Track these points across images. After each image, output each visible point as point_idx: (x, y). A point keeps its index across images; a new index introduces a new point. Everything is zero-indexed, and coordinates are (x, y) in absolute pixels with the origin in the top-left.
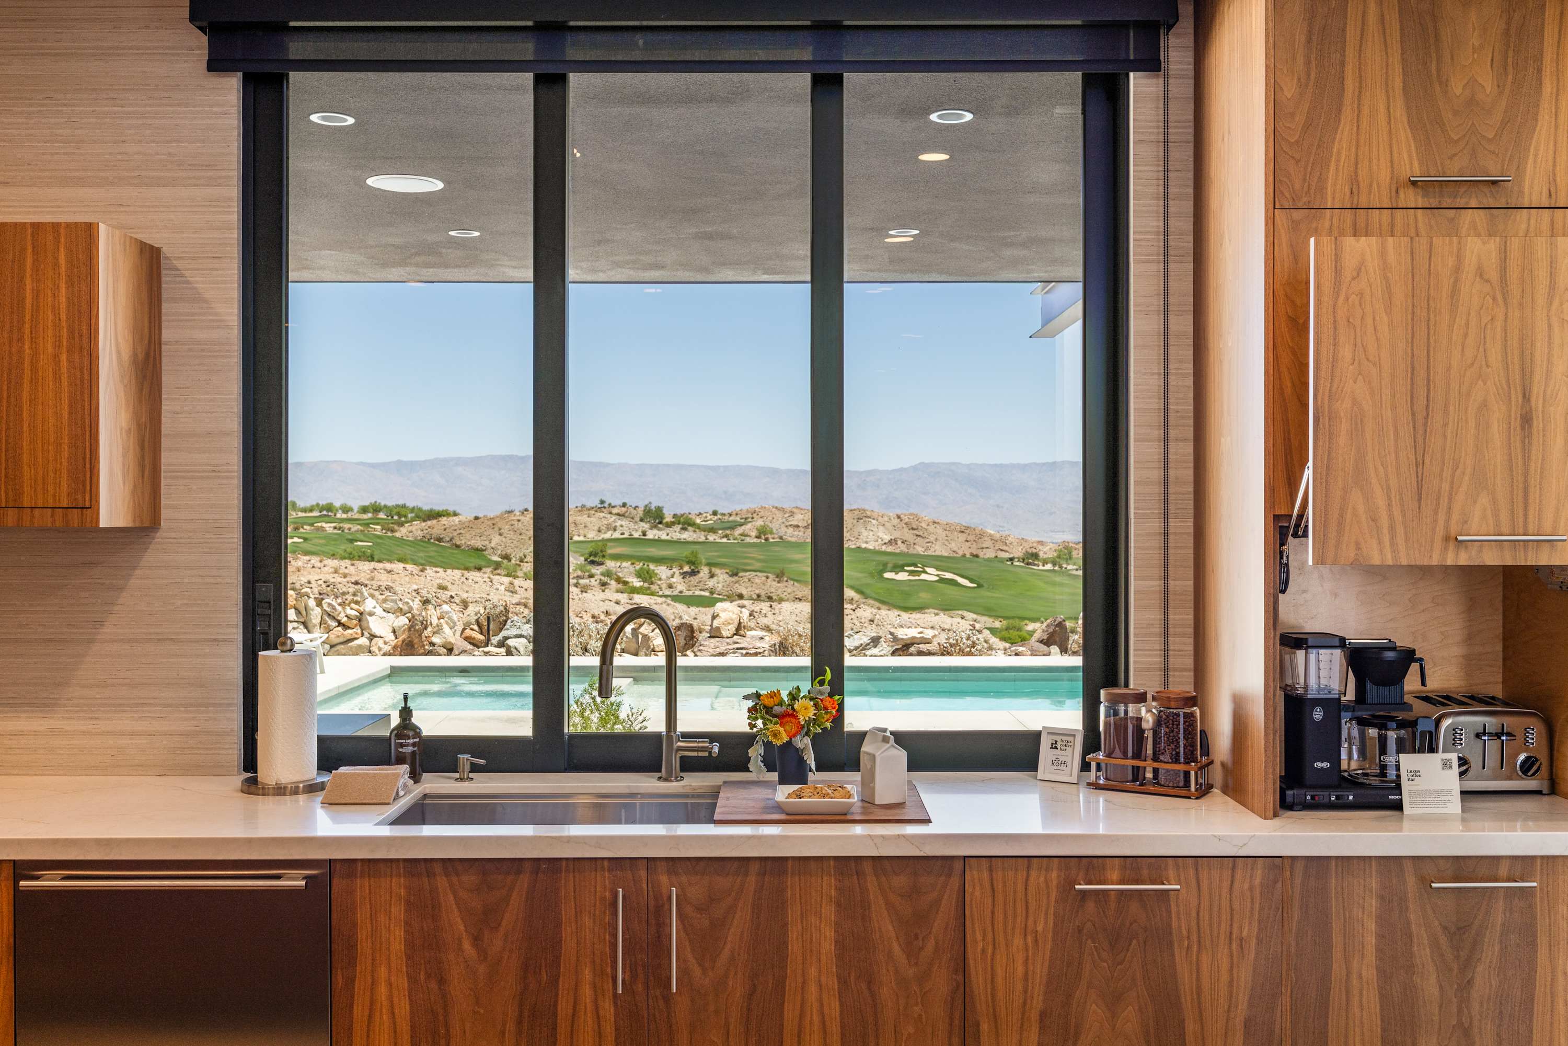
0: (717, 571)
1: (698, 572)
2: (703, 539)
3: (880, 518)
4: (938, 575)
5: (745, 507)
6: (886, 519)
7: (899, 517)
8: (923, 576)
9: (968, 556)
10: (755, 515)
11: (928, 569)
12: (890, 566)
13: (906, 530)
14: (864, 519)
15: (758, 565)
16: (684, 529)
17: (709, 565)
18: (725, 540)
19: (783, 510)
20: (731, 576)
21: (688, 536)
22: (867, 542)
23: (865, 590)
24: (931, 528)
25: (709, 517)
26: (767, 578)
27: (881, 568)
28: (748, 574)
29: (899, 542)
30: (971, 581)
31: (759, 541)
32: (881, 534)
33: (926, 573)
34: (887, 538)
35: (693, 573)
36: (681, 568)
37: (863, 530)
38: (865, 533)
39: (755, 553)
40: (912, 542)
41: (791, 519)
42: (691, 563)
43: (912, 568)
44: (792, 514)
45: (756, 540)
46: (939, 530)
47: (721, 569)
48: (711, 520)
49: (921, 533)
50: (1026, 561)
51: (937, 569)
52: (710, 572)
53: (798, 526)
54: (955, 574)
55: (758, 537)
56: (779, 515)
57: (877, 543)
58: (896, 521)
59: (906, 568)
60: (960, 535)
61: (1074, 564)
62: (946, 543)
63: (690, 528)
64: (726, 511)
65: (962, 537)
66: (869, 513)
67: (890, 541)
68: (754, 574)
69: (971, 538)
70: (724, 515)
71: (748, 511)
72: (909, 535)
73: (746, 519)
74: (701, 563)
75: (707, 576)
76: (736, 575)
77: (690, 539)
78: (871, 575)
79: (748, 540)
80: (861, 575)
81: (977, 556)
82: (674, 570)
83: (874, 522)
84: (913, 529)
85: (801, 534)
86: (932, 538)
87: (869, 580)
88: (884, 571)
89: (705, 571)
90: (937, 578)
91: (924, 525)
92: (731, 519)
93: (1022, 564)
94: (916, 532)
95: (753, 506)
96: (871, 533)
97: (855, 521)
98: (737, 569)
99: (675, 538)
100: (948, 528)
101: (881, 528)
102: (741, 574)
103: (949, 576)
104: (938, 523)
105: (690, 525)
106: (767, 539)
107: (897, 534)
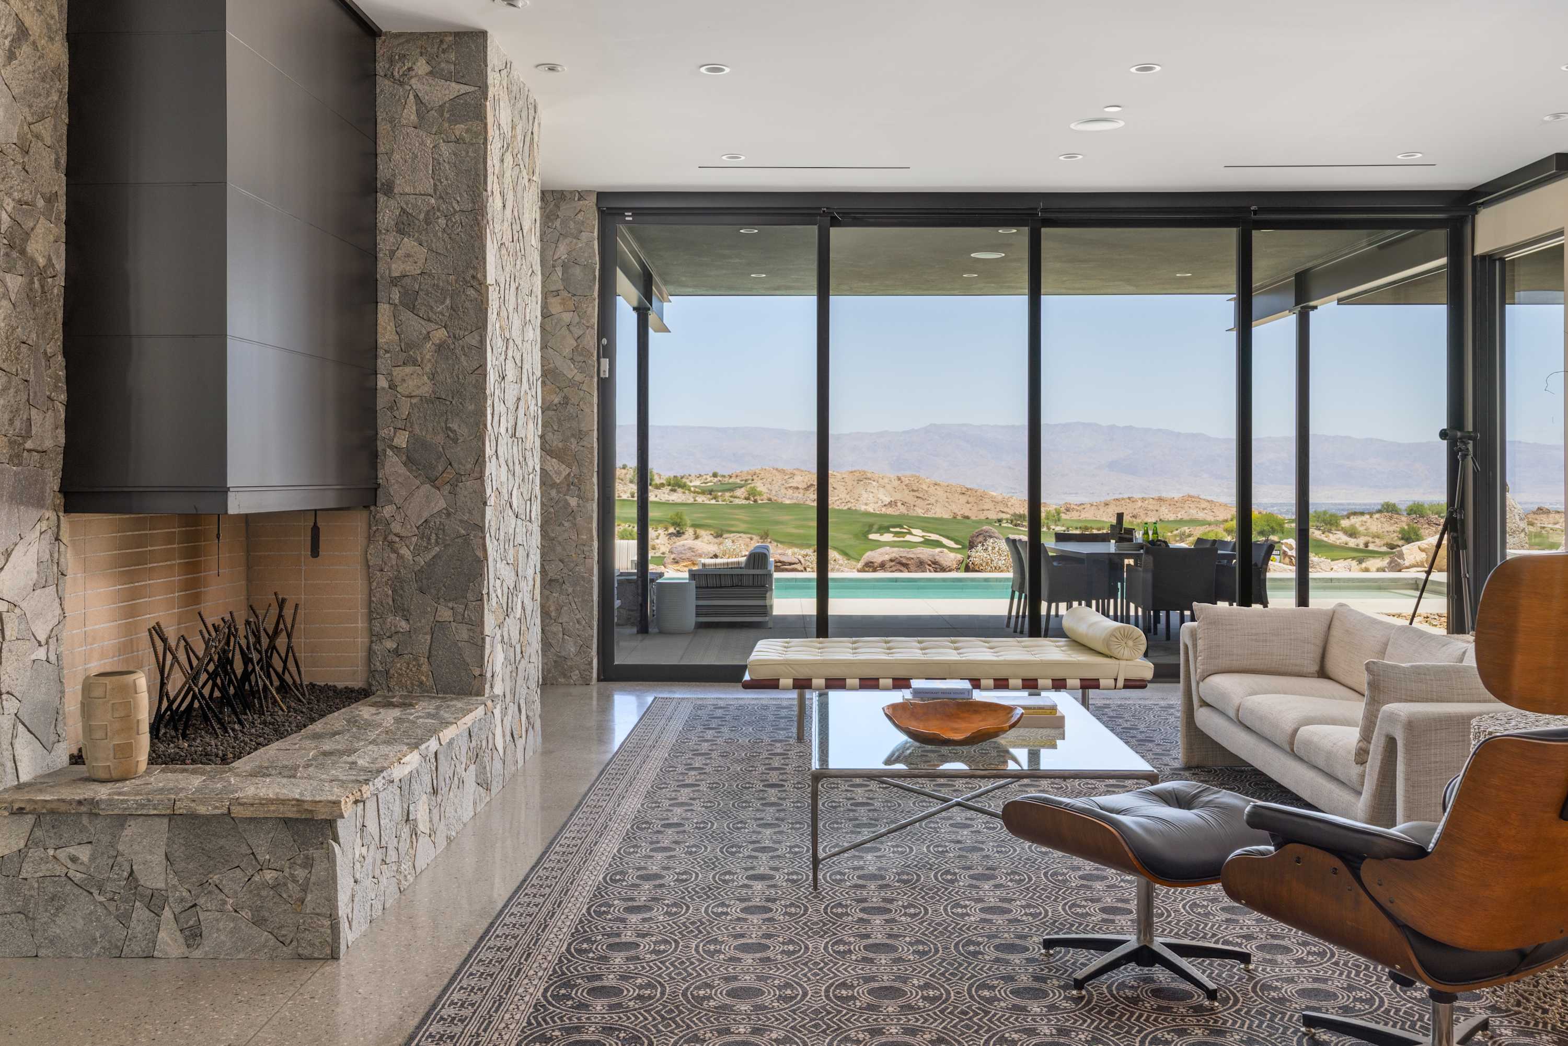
0: (701, 532)
1: (683, 533)
2: (691, 501)
3: (880, 480)
4: (923, 537)
5: (745, 469)
6: (886, 480)
7: (899, 479)
8: (908, 538)
9: (959, 518)
10: (755, 477)
11: (914, 531)
12: (876, 527)
13: (906, 492)
14: (865, 481)
15: (743, 527)
16: (673, 490)
17: (695, 526)
18: (713, 502)
19: (783, 472)
20: (716, 537)
21: (677, 497)
22: (866, 504)
23: (847, 551)
24: (932, 490)
25: (709, 479)
26: (751, 539)
27: (867, 529)
28: (732, 535)
29: (899, 504)
30: (957, 542)
31: (747, 502)
32: (881, 496)
33: (910, 533)
34: (887, 500)
35: (679, 534)
36: (667, 529)
37: (863, 492)
38: (865, 495)
39: (741, 515)
40: (912, 503)
41: (791, 480)
42: (675, 524)
43: (898, 530)
44: (793, 475)
45: (744, 502)
46: (940, 493)
47: (706, 530)
48: (711, 482)
49: (921, 495)
50: (1014, 522)
51: (923, 531)
52: (695, 533)
53: (797, 488)
54: (941, 535)
55: (747, 499)
56: (779, 476)
57: (877, 505)
58: (896, 483)
59: (892, 529)
60: (961, 496)
61: (1063, 526)
62: (947, 504)
63: (680, 490)
64: (726, 474)
65: (963, 499)
66: (869, 475)
67: (890, 503)
68: (738, 535)
69: (970, 500)
70: (724, 476)
71: (748, 473)
72: (909, 498)
73: (746, 480)
74: (685, 525)
75: (692, 536)
76: (721, 536)
77: (679, 501)
78: (856, 536)
79: (737, 501)
80: (845, 536)
81: (968, 518)
82: (660, 531)
83: (874, 483)
84: (913, 491)
85: (800, 496)
86: (932, 500)
87: (853, 542)
88: (869, 532)
89: (690, 532)
90: (922, 539)
91: (925, 487)
92: (731, 481)
93: (1010, 525)
94: (916, 494)
95: (756, 468)
96: (871, 495)
97: (855, 483)
98: (722, 531)
99: (663, 500)
100: (948, 489)
101: (882, 490)
102: (725, 536)
103: (934, 537)
104: (939, 485)
105: (680, 486)
106: (755, 501)
107: (898, 496)
